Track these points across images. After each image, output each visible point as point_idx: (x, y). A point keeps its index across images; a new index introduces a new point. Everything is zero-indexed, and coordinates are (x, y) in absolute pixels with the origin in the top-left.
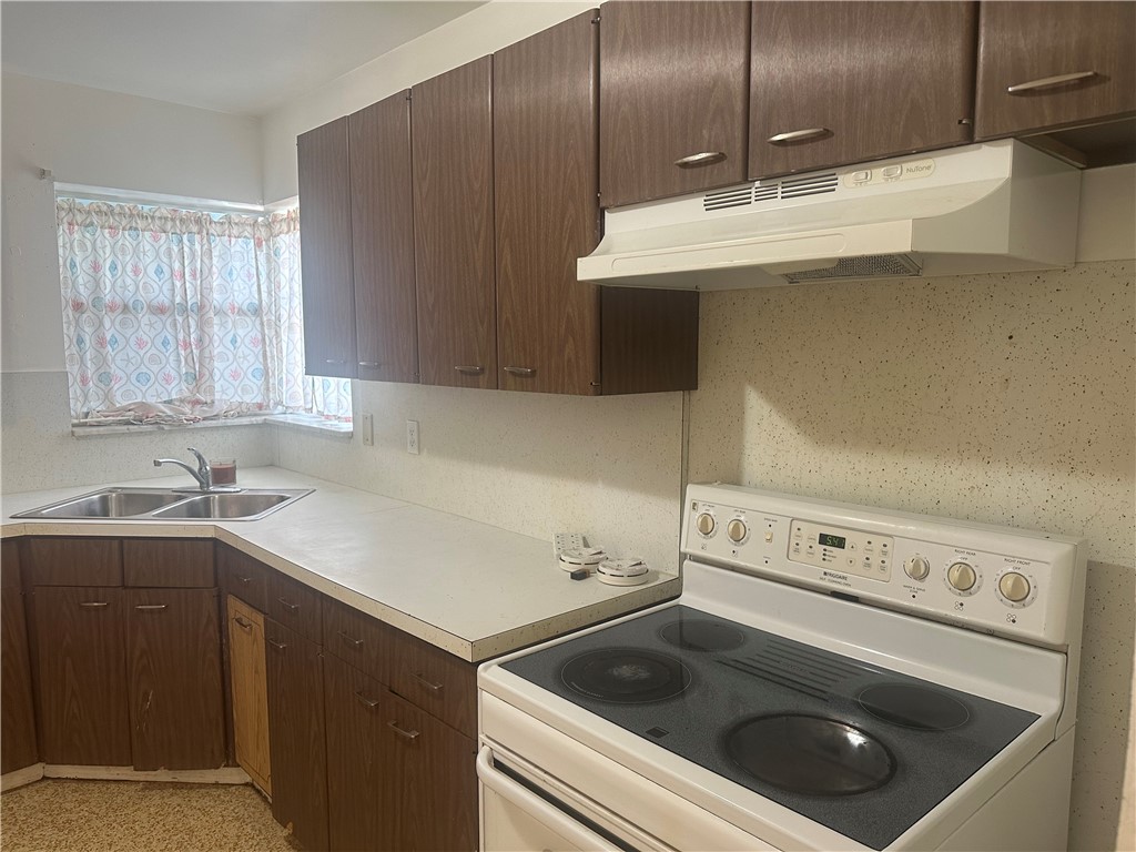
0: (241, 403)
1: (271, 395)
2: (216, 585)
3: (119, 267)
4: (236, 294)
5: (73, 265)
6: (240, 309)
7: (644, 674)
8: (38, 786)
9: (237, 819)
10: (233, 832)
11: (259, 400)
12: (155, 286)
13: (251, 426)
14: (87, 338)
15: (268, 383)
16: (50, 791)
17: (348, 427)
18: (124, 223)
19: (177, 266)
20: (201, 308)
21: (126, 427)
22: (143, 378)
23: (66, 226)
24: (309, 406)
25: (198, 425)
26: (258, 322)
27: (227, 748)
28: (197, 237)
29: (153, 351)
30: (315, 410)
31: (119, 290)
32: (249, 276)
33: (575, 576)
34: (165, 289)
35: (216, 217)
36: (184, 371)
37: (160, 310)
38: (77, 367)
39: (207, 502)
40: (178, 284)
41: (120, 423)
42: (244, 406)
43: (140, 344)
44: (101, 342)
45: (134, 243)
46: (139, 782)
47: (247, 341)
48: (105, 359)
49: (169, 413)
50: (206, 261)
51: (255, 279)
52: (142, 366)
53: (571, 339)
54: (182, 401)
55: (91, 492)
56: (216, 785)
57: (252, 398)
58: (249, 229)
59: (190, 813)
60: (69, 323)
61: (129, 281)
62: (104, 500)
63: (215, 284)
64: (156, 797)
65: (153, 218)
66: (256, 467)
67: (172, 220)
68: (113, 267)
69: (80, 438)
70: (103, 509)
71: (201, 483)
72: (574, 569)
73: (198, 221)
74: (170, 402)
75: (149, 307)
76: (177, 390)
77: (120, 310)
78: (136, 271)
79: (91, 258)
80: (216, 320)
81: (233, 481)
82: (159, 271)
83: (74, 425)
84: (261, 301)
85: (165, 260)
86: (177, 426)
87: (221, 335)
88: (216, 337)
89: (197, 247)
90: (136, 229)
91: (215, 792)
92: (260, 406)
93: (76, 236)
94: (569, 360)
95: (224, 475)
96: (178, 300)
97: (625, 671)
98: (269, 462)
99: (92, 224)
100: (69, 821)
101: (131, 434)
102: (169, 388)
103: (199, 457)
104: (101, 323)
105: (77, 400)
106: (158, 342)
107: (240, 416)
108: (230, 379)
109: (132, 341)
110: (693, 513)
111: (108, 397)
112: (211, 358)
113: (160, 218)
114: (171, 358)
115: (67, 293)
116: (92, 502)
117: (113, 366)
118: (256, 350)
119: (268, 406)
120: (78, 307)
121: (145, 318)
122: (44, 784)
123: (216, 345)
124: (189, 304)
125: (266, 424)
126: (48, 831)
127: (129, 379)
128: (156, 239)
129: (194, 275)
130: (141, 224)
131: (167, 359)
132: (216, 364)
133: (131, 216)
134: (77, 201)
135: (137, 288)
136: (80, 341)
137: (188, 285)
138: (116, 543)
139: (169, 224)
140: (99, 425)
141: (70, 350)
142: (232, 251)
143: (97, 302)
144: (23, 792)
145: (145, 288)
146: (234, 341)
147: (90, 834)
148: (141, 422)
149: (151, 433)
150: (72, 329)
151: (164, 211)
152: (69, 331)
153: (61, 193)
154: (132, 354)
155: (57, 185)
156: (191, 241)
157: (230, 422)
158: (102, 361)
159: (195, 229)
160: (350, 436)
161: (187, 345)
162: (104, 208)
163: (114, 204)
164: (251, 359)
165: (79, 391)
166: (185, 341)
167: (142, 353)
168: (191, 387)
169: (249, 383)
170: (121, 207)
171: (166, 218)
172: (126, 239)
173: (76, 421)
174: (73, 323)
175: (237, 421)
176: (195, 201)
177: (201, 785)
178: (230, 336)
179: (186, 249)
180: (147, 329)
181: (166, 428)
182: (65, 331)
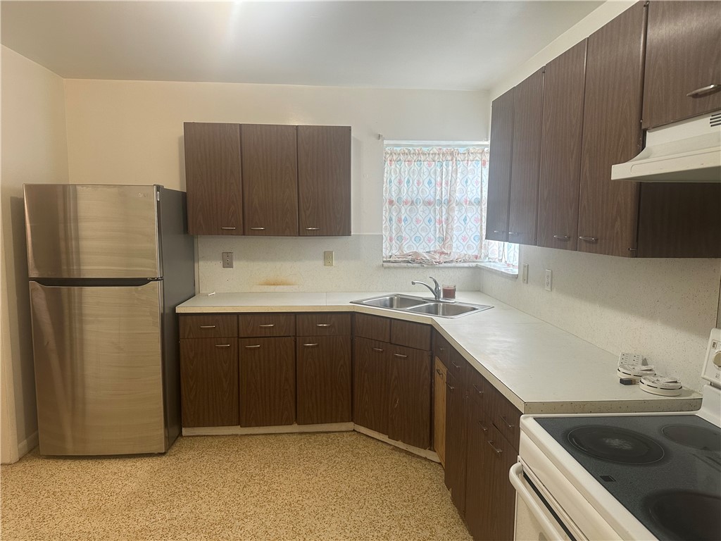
0: (466, 255)
1: (483, 251)
2: (431, 350)
3: (411, 182)
4: (469, 193)
5: (390, 182)
6: (470, 202)
7: (627, 447)
8: (351, 433)
9: (431, 479)
10: (426, 485)
11: (476, 253)
12: (427, 190)
13: (469, 267)
14: (394, 218)
15: (481, 244)
16: (355, 437)
17: (516, 271)
18: (415, 158)
19: (439, 179)
20: (449, 201)
21: (406, 264)
22: (418, 239)
23: (389, 162)
24: (500, 258)
25: (441, 265)
26: (479, 209)
27: (431, 440)
28: (451, 162)
29: (424, 225)
30: (503, 260)
31: (410, 193)
32: (477, 182)
33: (622, 381)
34: (431, 192)
35: (462, 150)
36: (438, 236)
37: (429, 203)
38: (388, 233)
39: (436, 306)
40: (439, 189)
41: (404, 262)
42: (467, 256)
43: (418, 221)
44: (400, 220)
45: (419, 168)
46: (391, 445)
47: (472, 220)
48: (401, 228)
49: (428, 258)
50: (454, 175)
51: (480, 184)
52: (418, 233)
53: (619, 219)
54: (435, 252)
55: (385, 295)
56: (426, 459)
57: (473, 252)
58: (479, 155)
59: (409, 468)
60: (386, 211)
61: (415, 189)
62: (391, 300)
63: (457, 188)
64: (396, 455)
65: (429, 154)
66: (468, 291)
67: (439, 154)
68: (408, 182)
69: (385, 268)
70: (390, 304)
71: (436, 296)
72: (624, 377)
73: (452, 154)
74: (429, 252)
75: (423, 202)
76: (435, 246)
77: (409, 204)
78: (418, 183)
79: (398, 177)
80: (456, 208)
81: (454, 297)
82: (430, 183)
83: (384, 262)
84: (482, 197)
85: (433, 176)
86: (431, 265)
87: (458, 216)
88: (455, 218)
89: (450, 168)
90: (420, 161)
91: (423, 462)
92: (476, 257)
93: (393, 167)
94: (617, 233)
95: (449, 293)
96: (438, 198)
97: (616, 442)
98: (477, 289)
99: (400, 160)
100: (358, 453)
101: (409, 268)
102: (430, 245)
103: (436, 282)
104: (400, 210)
105: (387, 249)
106: (426, 220)
107: (465, 262)
108: (462, 241)
109: (414, 220)
110: (713, 349)
111: (400, 248)
112: (452, 229)
113: (432, 154)
114: (432, 229)
115: (386, 196)
116: (386, 300)
117: (404, 233)
118: (477, 225)
119: (480, 257)
120: (391, 202)
121: (421, 207)
122: (353, 433)
123: (455, 222)
124: (443, 199)
125: (477, 267)
126: (349, 455)
127: (411, 239)
128: (430, 165)
129: (447, 184)
130: (423, 158)
131: (430, 229)
132: (454, 232)
133: (419, 154)
134: (395, 148)
135: (418, 192)
136: (391, 220)
137: (443, 189)
138: (389, 320)
139: (437, 156)
140: (395, 262)
141: (385, 224)
142: (469, 168)
143: (399, 199)
144: (345, 434)
145: (422, 192)
146: (465, 220)
147: (365, 462)
148: (414, 262)
149: (418, 268)
150: (387, 213)
151: (435, 150)
152: (385, 215)
153: (388, 145)
154: (413, 227)
155: (386, 142)
156: (447, 166)
157: (458, 265)
158: (399, 229)
159: (449, 158)
160: (516, 277)
161: (440, 222)
162: (407, 151)
163: (411, 149)
164: (474, 230)
165: (388, 245)
166: (439, 220)
167: (418, 226)
168: (441, 245)
169: (472, 244)
170: (414, 150)
171: (435, 154)
172: (415, 166)
173: (385, 259)
174: (388, 211)
175: (461, 265)
176: (451, 143)
177: (419, 457)
178: (464, 217)
179: (444, 170)
180: (421, 213)
181: (425, 266)
182: (384, 214)
